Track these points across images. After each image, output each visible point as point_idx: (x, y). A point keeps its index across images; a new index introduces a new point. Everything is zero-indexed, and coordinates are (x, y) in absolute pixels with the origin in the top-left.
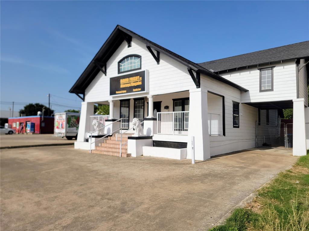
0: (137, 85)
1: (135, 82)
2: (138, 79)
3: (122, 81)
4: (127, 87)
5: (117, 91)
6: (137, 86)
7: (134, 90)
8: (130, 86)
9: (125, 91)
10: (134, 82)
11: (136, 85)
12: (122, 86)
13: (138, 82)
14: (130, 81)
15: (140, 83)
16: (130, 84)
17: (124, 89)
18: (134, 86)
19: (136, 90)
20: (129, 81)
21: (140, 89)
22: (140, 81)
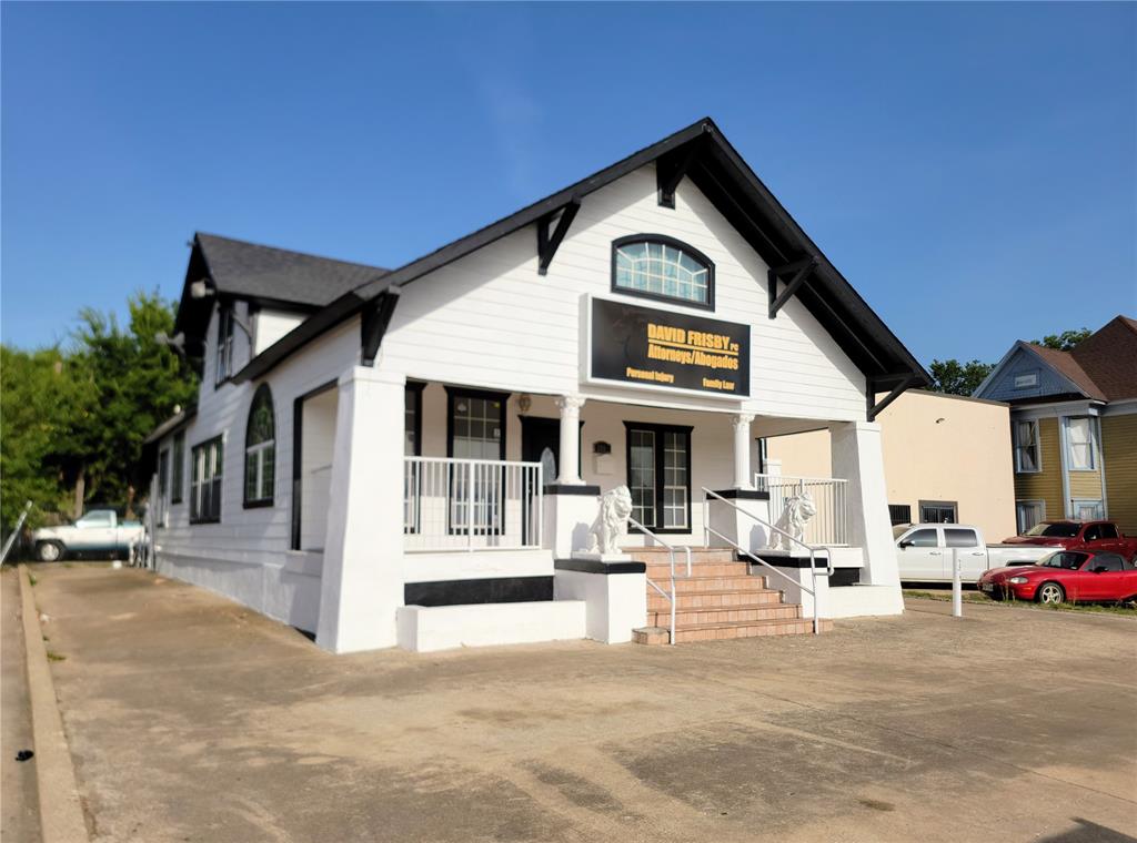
0: (720, 366)
1: (712, 354)
2: (726, 347)
3: (654, 332)
4: (678, 364)
5: (634, 368)
6: (718, 368)
7: (707, 382)
8: (690, 361)
9: (670, 378)
10: (706, 353)
11: (714, 367)
12: (654, 352)
13: (723, 355)
14: (690, 342)
15: (733, 364)
16: (689, 354)
17: (661, 366)
18: (706, 367)
19: (717, 384)
20: (686, 343)
21: (731, 386)
22: (733, 357)
